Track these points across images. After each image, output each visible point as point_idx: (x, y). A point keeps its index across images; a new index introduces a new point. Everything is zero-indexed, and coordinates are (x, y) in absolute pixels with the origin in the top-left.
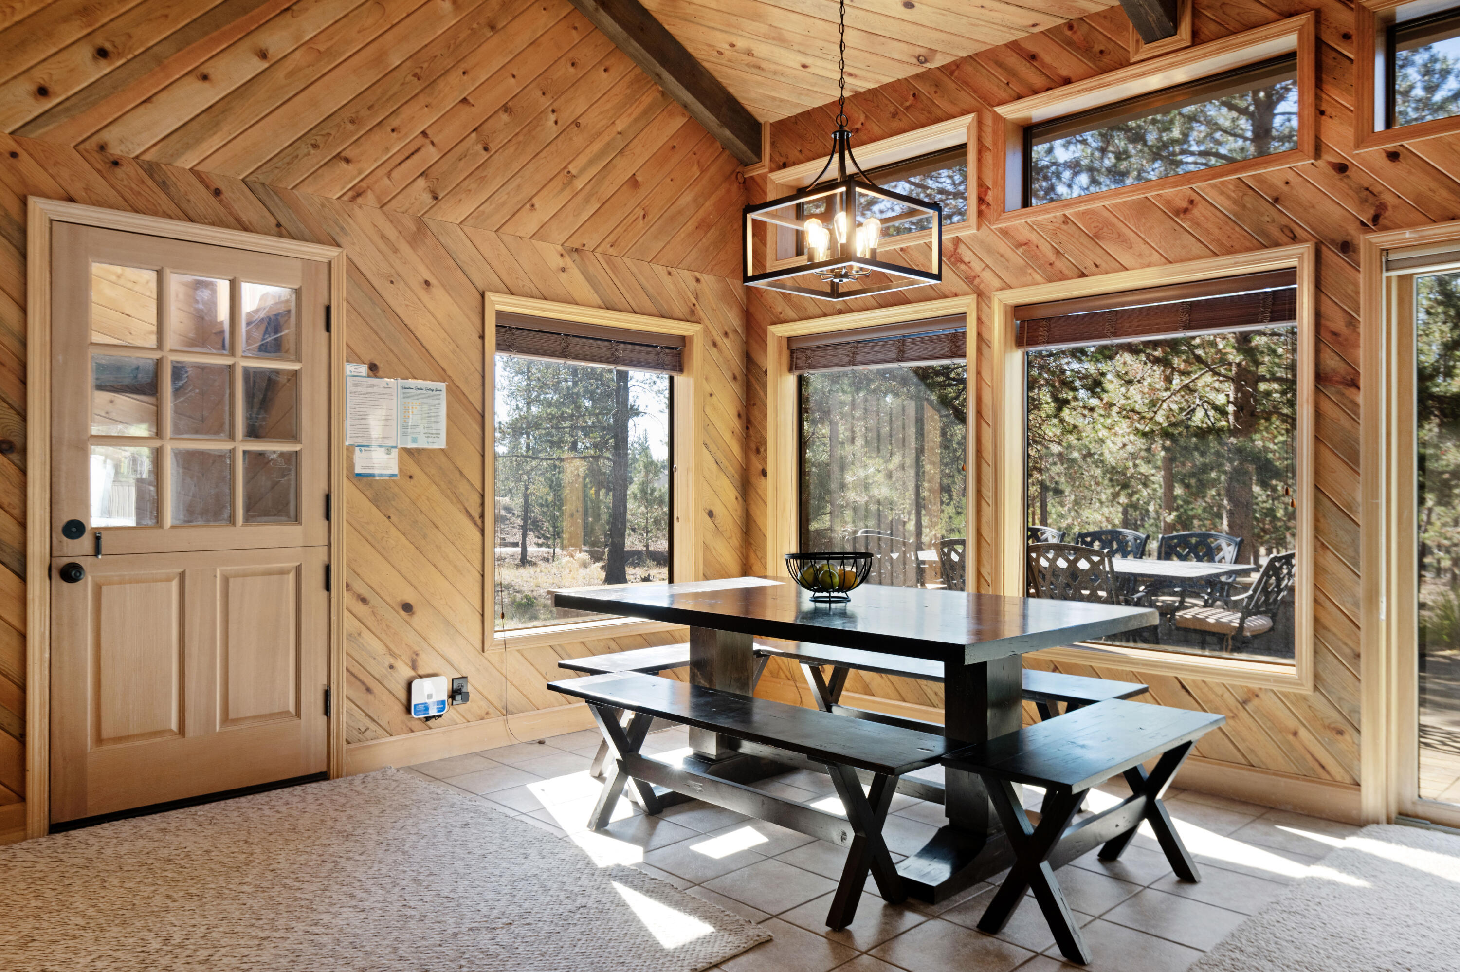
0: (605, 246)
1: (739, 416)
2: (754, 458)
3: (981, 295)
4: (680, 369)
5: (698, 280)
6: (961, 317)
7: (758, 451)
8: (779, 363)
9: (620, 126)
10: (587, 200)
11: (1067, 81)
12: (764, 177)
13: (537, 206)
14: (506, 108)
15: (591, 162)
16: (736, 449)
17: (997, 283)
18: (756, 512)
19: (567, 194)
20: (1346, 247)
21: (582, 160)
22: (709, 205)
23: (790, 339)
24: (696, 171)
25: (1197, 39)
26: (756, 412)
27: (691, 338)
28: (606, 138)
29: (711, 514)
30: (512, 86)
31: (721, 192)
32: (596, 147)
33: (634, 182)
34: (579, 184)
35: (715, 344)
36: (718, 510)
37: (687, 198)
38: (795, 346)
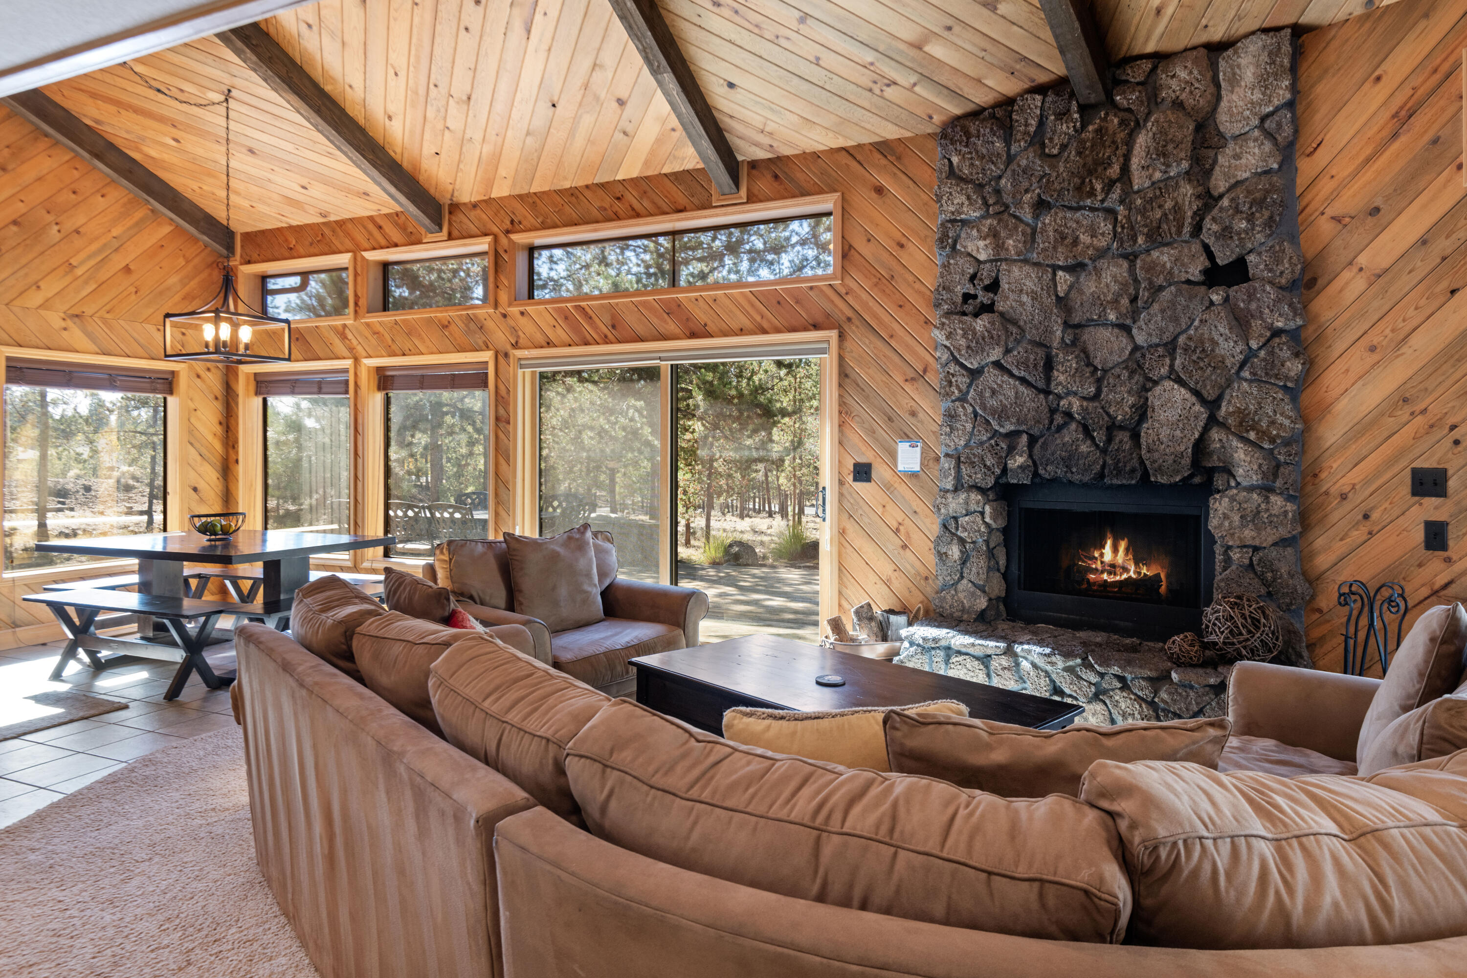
0: (102, 313)
1: (220, 423)
2: (231, 451)
3: (356, 360)
4: (171, 392)
5: (184, 334)
6: (346, 371)
7: (234, 447)
8: (247, 390)
9: (115, 232)
10: (86, 282)
11: (396, 245)
12: (236, 267)
13: (42, 287)
14: (15, 223)
15: (89, 257)
16: (218, 446)
17: (364, 354)
18: (232, 487)
19: (69, 279)
20: (506, 355)
21: (82, 256)
22: (193, 284)
23: (255, 374)
24: (182, 262)
25: (450, 237)
26: (232, 421)
27: (178, 372)
28: (103, 241)
29: (195, 489)
30: (22, 208)
31: (204, 275)
32: (94, 247)
33: (127, 270)
34: (79, 272)
35: (198, 376)
36: (201, 485)
37: (174, 280)
38: (259, 379)
